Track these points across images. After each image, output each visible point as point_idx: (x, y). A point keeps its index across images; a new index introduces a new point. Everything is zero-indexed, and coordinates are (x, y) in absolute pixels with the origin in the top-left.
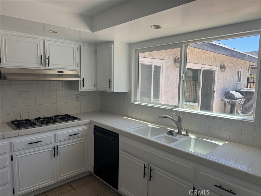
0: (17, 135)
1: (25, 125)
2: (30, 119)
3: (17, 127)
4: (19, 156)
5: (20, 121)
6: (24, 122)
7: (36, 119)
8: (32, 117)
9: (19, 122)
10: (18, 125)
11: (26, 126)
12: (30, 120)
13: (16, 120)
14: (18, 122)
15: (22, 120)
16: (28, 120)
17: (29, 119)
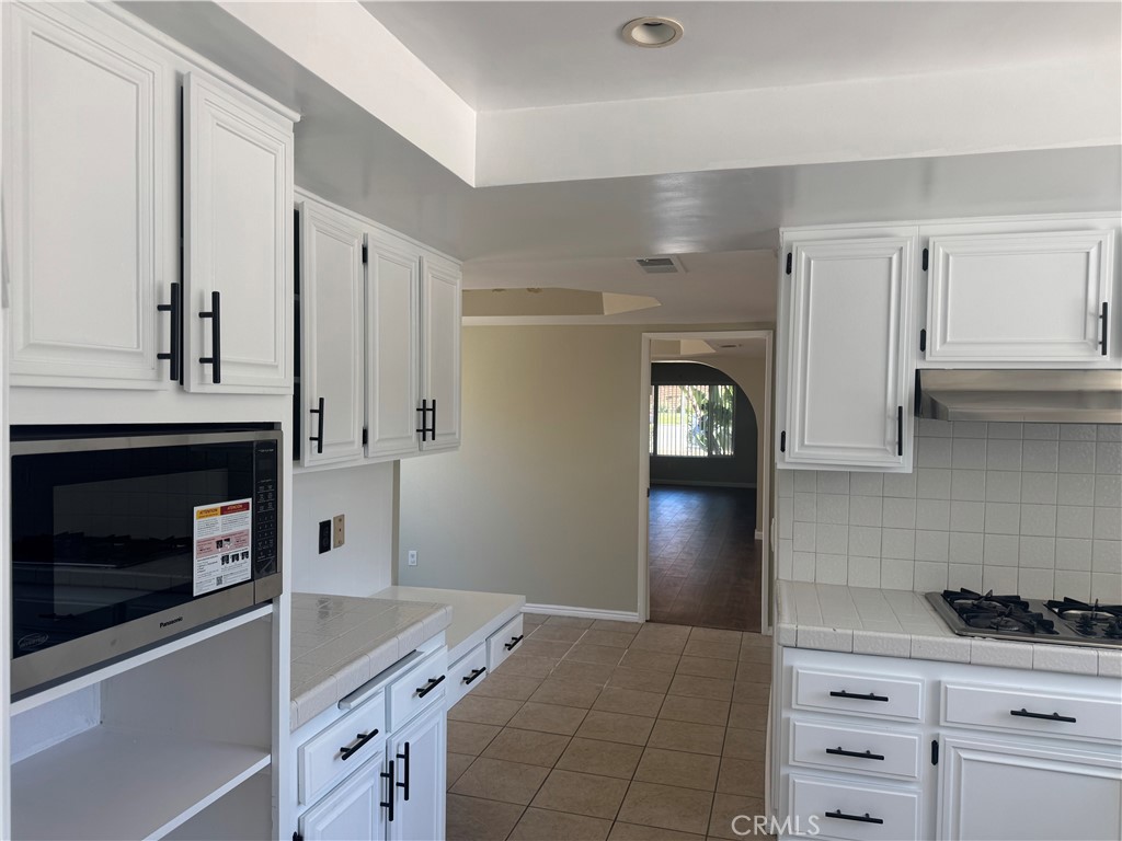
0: (963, 659)
1: (1003, 623)
2: (1024, 597)
3: (967, 622)
4: (964, 755)
5: (979, 597)
6: (995, 607)
7: (1051, 604)
8: (1036, 591)
9: (976, 602)
10: (973, 617)
11: (1006, 627)
12: (1025, 605)
13: (965, 593)
14: (970, 602)
15: (989, 598)
16: (1014, 601)
17: (1018, 597)
